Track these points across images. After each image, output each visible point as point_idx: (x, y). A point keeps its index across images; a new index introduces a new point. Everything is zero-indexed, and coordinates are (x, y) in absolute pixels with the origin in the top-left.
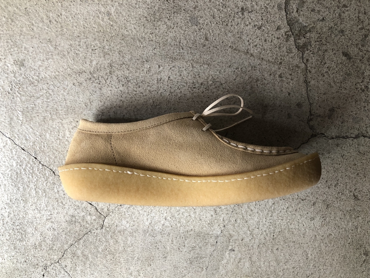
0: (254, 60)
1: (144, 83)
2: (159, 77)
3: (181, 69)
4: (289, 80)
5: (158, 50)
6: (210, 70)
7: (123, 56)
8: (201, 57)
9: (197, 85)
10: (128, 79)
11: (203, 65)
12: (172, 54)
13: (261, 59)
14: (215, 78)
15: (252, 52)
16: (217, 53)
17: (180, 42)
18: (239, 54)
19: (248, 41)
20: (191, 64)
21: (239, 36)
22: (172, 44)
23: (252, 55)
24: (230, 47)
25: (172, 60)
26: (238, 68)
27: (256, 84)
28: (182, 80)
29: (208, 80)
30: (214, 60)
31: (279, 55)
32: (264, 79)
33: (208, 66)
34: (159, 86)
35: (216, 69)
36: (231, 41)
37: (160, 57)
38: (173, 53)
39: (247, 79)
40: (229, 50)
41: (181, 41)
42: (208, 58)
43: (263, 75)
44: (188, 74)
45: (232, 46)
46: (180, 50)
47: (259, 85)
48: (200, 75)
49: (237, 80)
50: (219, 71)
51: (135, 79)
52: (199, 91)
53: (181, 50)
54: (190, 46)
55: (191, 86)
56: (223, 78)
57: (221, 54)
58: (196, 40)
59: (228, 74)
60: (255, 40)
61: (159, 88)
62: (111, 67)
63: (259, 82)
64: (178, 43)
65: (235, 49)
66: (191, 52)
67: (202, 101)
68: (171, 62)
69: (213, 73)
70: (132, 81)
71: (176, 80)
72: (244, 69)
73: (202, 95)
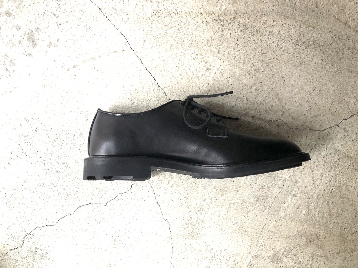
0: (350, 31)
1: (258, 32)
2: (271, 30)
3: (290, 27)
5: (276, 7)
6: (313, 33)
7: (247, 7)
8: (308, 20)
9: (300, 43)
10: (246, 27)
11: (309, 27)
12: (286, 13)
13: (356, 31)
14: (316, 40)
15: (350, 24)
16: (322, 19)
17: (295, 4)
18: (340, 23)
19: (349, 14)
20: (299, 24)
21: (342, 8)
22: (289, 4)
23: (349, 27)
24: (334, 16)
25: (285, 17)
26: (336, 35)
27: (347, 51)
28: (289, 36)
29: (310, 40)
30: (318, 25)
32: (355, 48)
33: (312, 28)
34: (270, 38)
35: (319, 32)
36: (335, 11)
37: (277, 13)
38: (288, 12)
39: (341, 46)
40: (332, 19)
41: (296, 4)
42: (314, 22)
43: (354, 45)
44: (295, 32)
45: (335, 15)
46: (293, 11)
47: (349, 52)
48: (304, 35)
49: (333, 44)
50: (320, 34)
51: (252, 27)
52: (300, 48)
53: (295, 10)
54: (303, 9)
55: (295, 43)
56: (322, 41)
57: (325, 20)
58: (308, 5)
59: (327, 39)
60: (355, 14)
61: (269, 39)
62: (236, 14)
63: (350, 50)
64: (293, 5)
65: (337, 19)
66: (302, 14)
67: (300, 57)
68: (284, 20)
69: (315, 35)
70: (249, 29)
71: (284, 35)
72: (340, 37)
73: (302, 52)
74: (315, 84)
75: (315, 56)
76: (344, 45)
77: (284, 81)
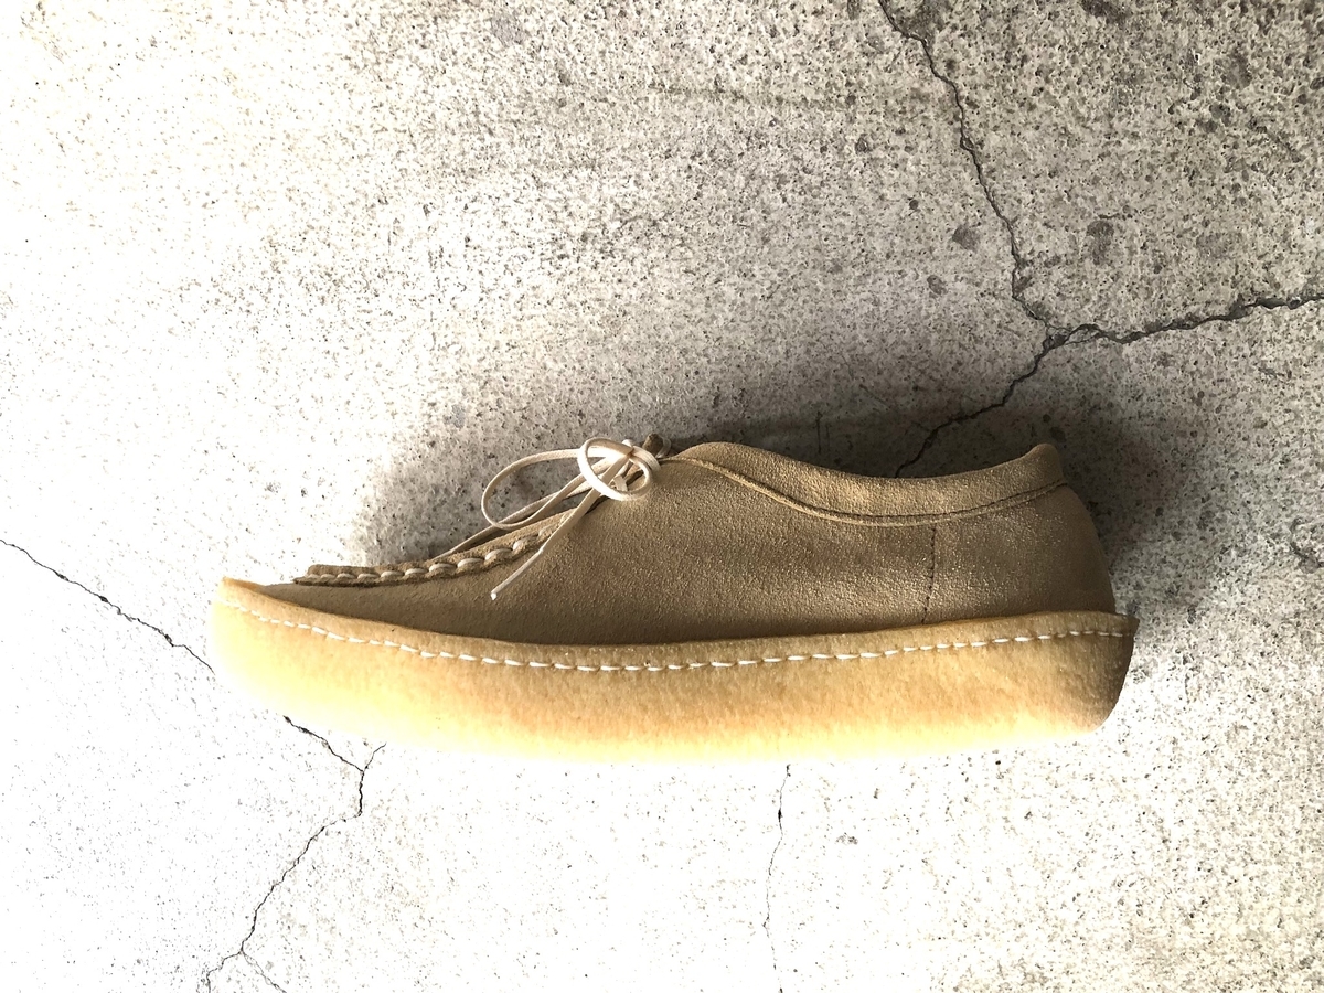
0: (751, 112)
1: (388, 276)
2: (434, 247)
3: (501, 203)
4: (901, 153)
5: (411, 156)
6: (602, 184)
8: (559, 145)
9: (569, 246)
10: (334, 277)
11: (575, 172)
12: (460, 158)
13: (775, 103)
14: (627, 207)
15: (735, 85)
16: (610, 117)
17: (476, 114)
18: (691, 103)
19: (712, 51)
20: (531, 179)
21: (674, 40)
23: (737, 96)
24: (652, 85)
25: (463, 178)
26: (700, 154)
27: (777, 194)
28: (513, 240)
29: (605, 220)
30: (607, 146)
31: (837, 70)
32: (804, 170)
33: (590, 170)
34: (441, 278)
35: (622, 174)
36: (650, 66)
37: (424, 177)
38: (463, 154)
39: (742, 185)
40: (651, 97)
41: (480, 107)
42: (584, 144)
43: (796, 159)
44: (528, 215)
45: (658, 81)
46: (482, 140)
47: (789, 196)
48: (570, 209)
49: (705, 195)
50: (633, 179)
51: (357, 270)
52: (580, 264)
53: (487, 136)
54: (515, 118)
55: (549, 255)
56: (655, 202)
57: (627, 119)
58: (528, 93)
59: (671, 184)
60: (736, 38)
61: (442, 283)
62: (273, 249)
63: (789, 186)
64: (472, 118)
65: (672, 90)
66: (522, 138)
67: (598, 300)
68: (462, 187)
69: (613, 191)
70: (348, 281)
71: (493, 244)
72: (722, 153)
73: (595, 275)
74: (709, 380)
75: (656, 271)
76: (752, 177)
77: (581, 414)
